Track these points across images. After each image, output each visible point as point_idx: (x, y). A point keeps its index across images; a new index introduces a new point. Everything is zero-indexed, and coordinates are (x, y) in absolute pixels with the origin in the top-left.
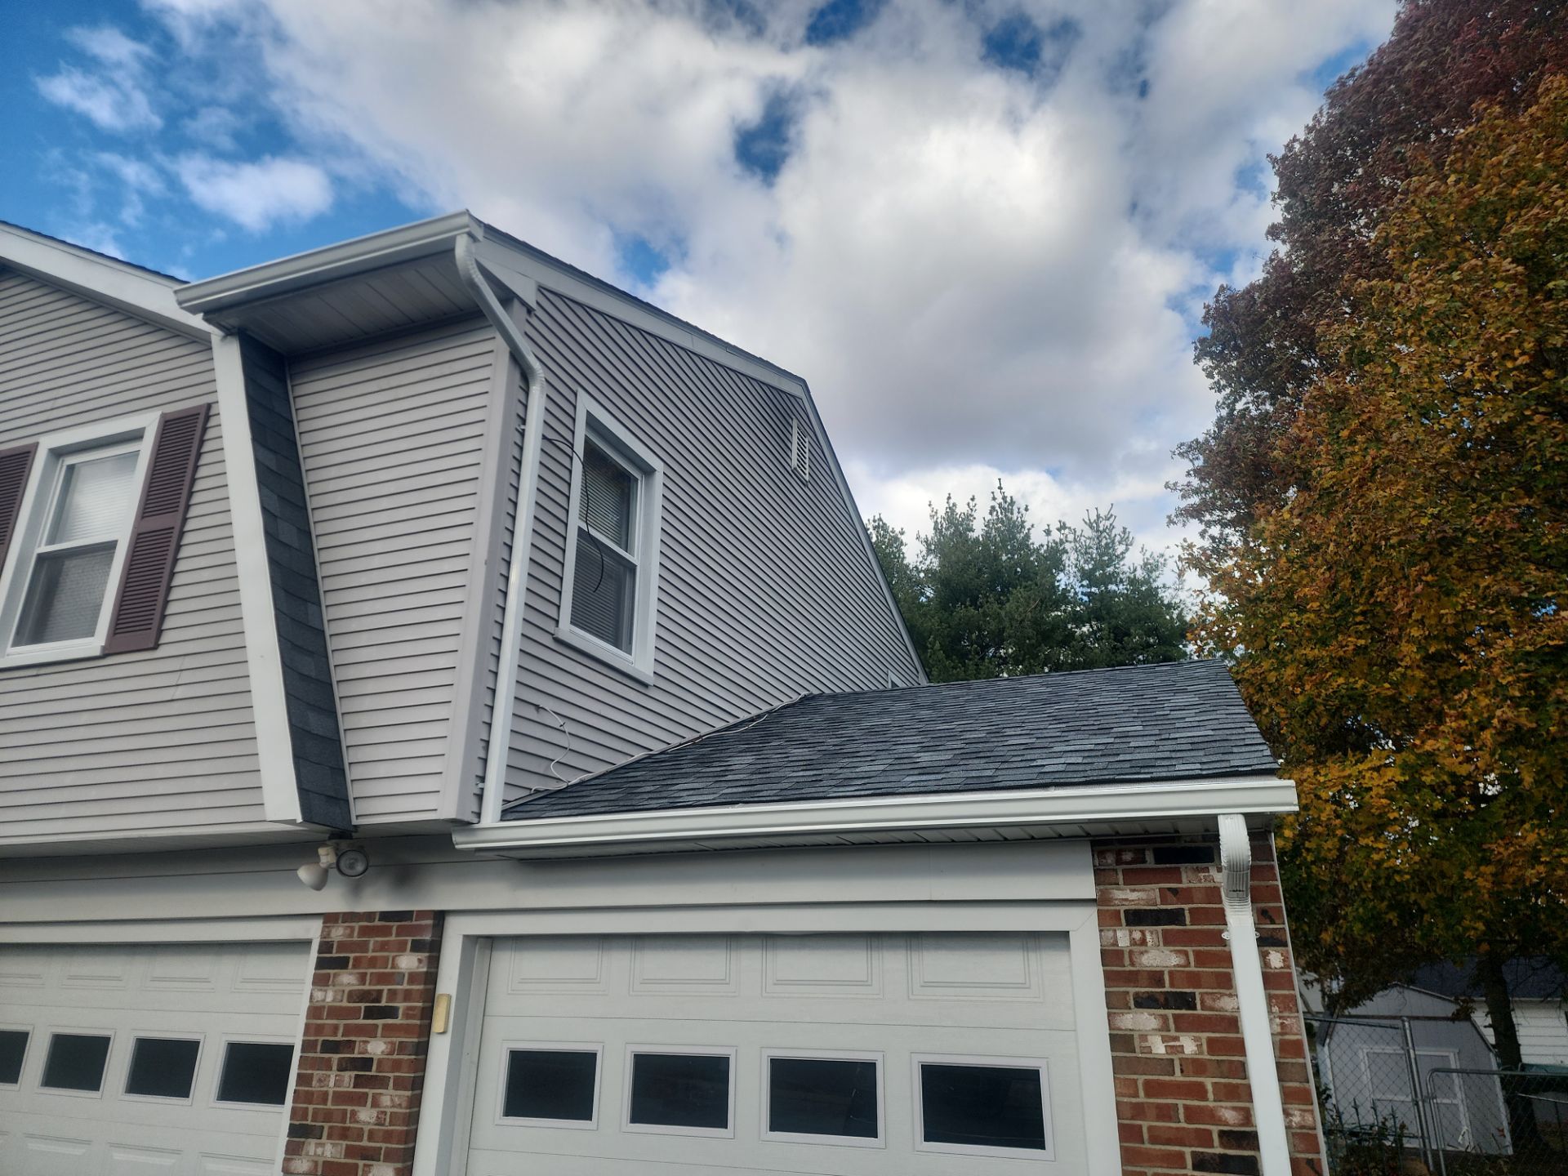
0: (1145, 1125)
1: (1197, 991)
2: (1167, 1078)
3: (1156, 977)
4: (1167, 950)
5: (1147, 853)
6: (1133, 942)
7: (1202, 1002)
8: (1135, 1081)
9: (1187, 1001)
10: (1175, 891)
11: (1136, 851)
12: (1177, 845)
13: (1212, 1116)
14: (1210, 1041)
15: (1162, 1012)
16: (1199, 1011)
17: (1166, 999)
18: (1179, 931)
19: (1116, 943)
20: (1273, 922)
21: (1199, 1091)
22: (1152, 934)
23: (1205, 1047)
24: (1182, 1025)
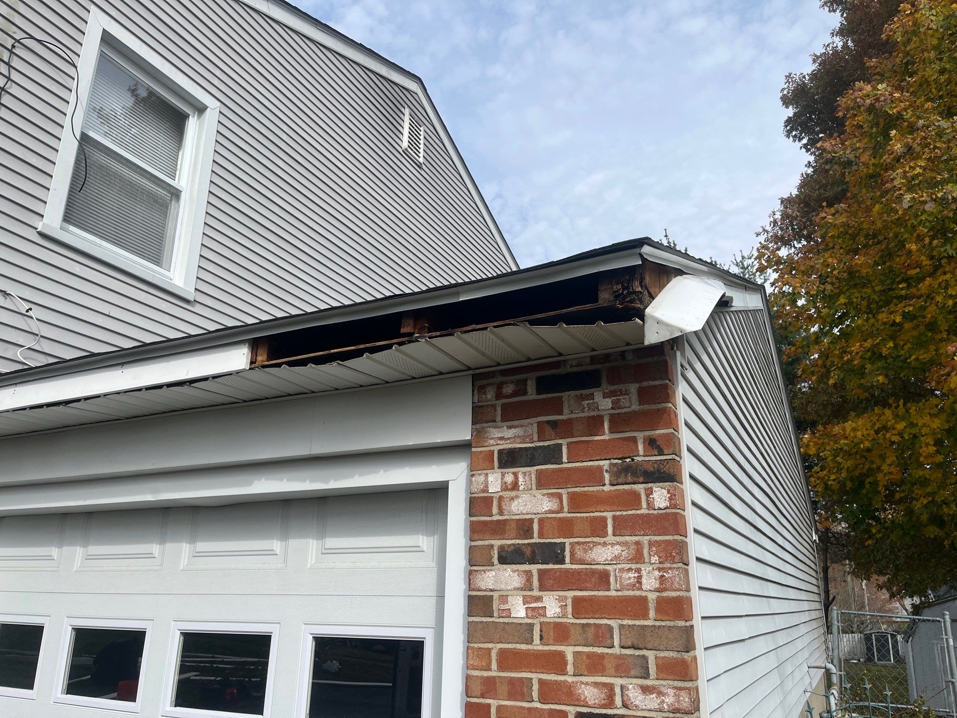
0: (494, 703)
1: (568, 541)
2: (523, 647)
3: (524, 527)
4: (538, 494)
5: (529, 382)
6: (505, 487)
7: (572, 554)
8: (489, 650)
9: (554, 554)
10: (554, 424)
11: (517, 383)
12: (562, 371)
13: (568, 694)
14: (576, 601)
15: (526, 567)
16: (567, 566)
17: (533, 552)
18: (554, 471)
19: (485, 490)
20: (661, 453)
21: (556, 663)
22: (526, 475)
23: (569, 609)
24: (547, 583)
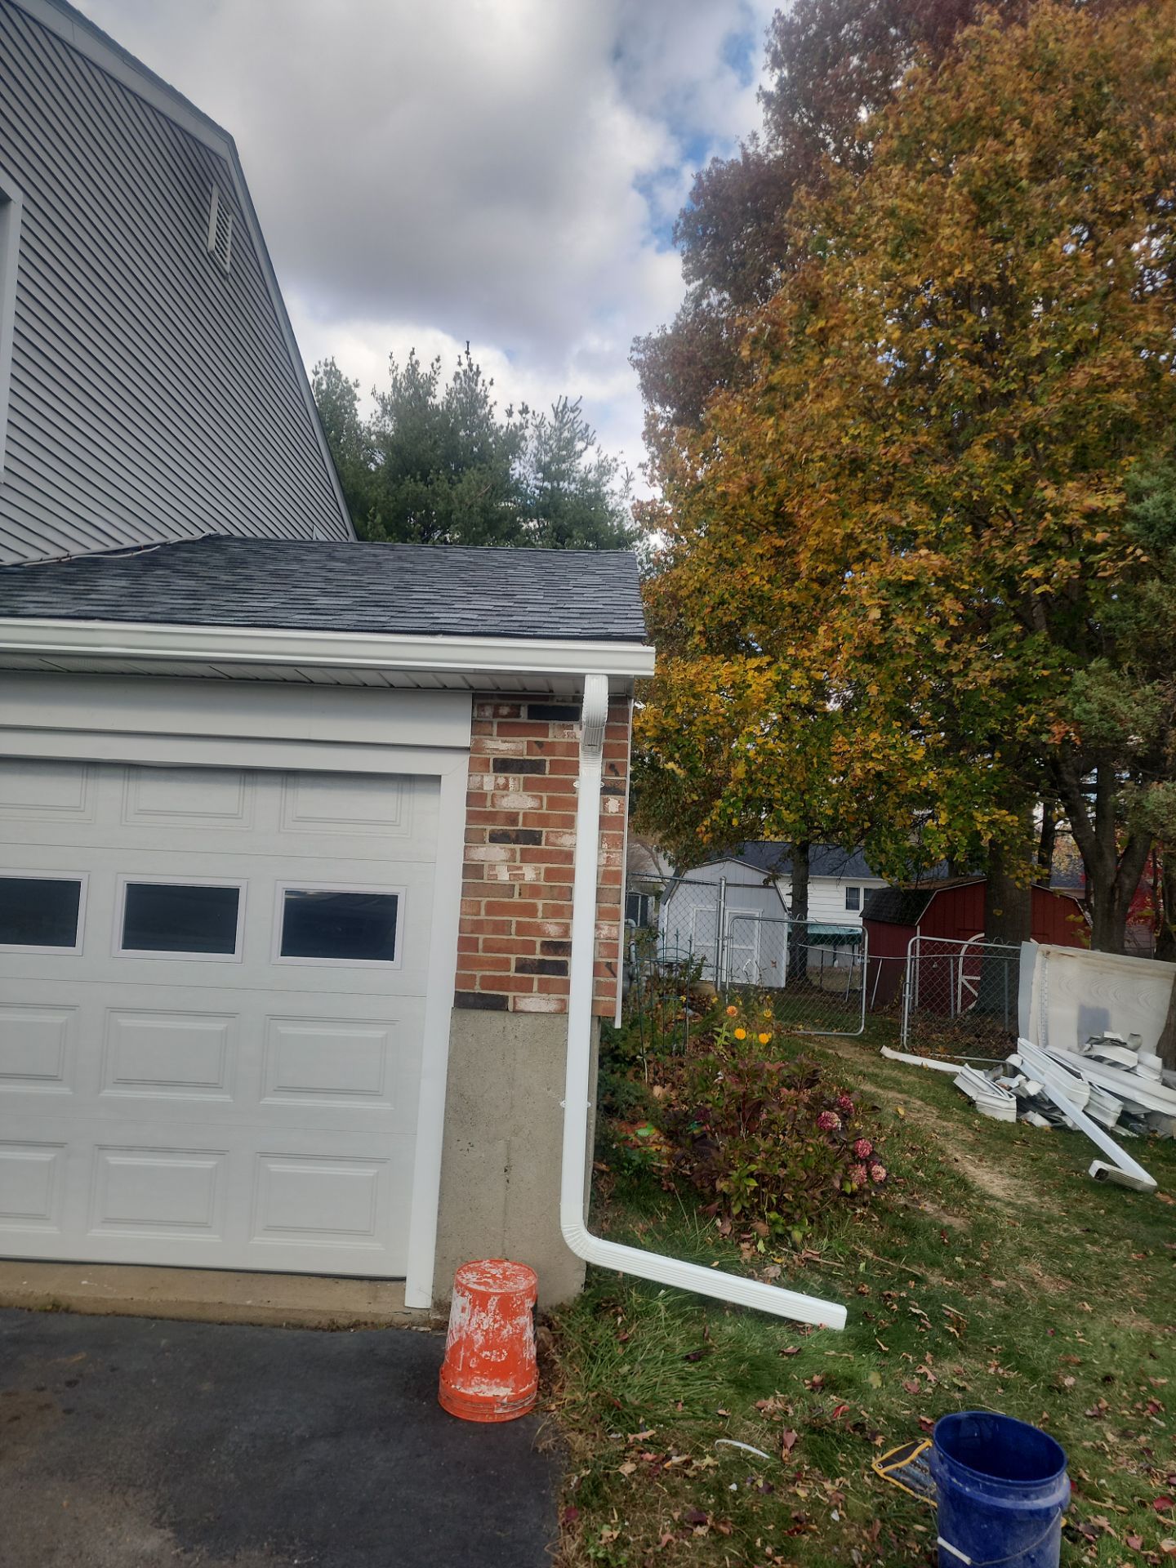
0: (481, 937)
1: (544, 830)
2: (507, 900)
3: (512, 818)
4: (525, 795)
5: (522, 708)
6: (497, 787)
7: (547, 839)
8: (479, 902)
9: (534, 838)
10: (540, 744)
11: (512, 707)
12: (549, 703)
13: (538, 930)
14: (548, 871)
15: (512, 846)
16: (543, 846)
17: (517, 836)
18: (538, 779)
19: (481, 787)
20: (617, 774)
21: (531, 910)
22: (514, 780)
23: (542, 875)
24: (526, 857)
